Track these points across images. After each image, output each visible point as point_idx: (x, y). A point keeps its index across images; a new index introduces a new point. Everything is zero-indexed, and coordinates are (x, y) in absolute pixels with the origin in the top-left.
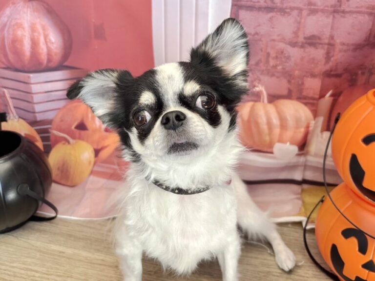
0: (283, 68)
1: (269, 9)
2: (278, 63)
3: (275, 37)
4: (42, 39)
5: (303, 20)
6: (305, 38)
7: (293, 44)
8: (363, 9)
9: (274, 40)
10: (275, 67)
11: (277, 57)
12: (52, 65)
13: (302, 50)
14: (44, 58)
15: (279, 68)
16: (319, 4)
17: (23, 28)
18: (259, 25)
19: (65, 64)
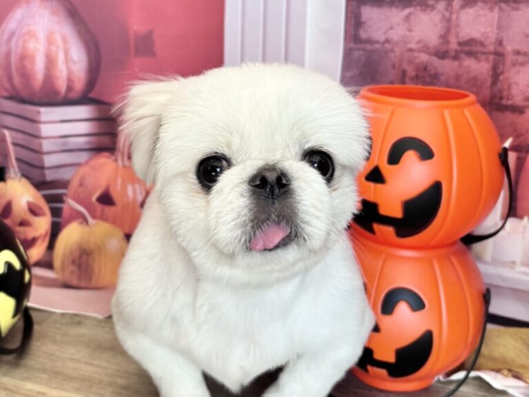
3: (413, 45)
4: (61, 56)
5: (454, 17)
6: (460, 44)
7: (442, 55)
11: (417, 77)
12: (72, 95)
13: (456, 63)
14: (62, 84)
17: (37, 39)
18: (391, 28)
19: (91, 95)
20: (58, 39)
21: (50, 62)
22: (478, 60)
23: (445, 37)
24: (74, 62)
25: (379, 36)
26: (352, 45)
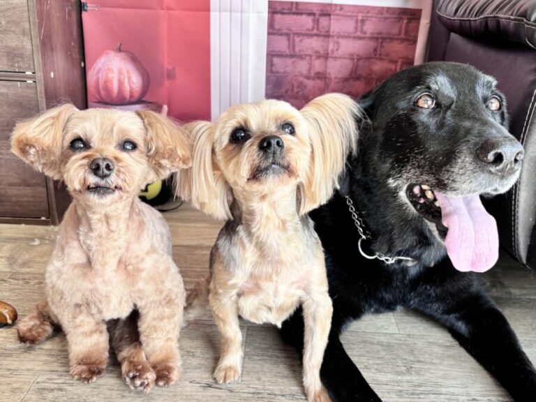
0: (303, 94)
1: (292, 56)
2: (299, 90)
3: (297, 74)
4: (126, 80)
5: (313, 63)
6: (315, 74)
7: (308, 78)
8: (347, 56)
9: (296, 76)
10: (298, 93)
11: (298, 87)
12: (133, 100)
13: (313, 82)
14: (127, 95)
15: (300, 93)
16: (322, 52)
17: (113, 72)
18: (286, 66)
19: (143, 99)
20: (125, 72)
21: (121, 84)
22: (321, 80)
23: (309, 71)
24: (134, 83)
25: (281, 70)
26: (269, 74)
